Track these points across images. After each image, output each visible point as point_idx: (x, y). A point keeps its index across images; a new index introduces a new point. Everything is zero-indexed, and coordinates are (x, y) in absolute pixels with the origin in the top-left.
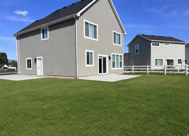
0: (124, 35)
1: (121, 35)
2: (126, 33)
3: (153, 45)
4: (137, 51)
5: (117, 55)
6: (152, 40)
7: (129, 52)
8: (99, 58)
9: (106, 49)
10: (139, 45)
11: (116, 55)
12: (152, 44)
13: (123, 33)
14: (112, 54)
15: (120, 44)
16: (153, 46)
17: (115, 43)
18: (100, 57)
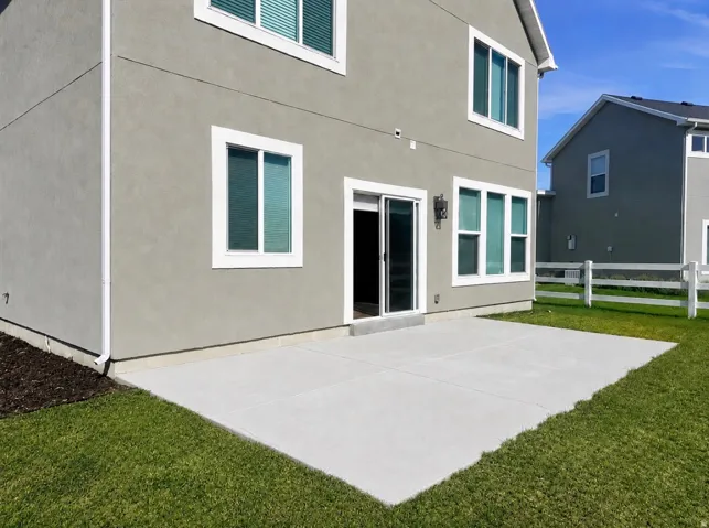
0: (541, 73)
1: (522, 72)
2: (551, 63)
3: (697, 146)
4: (597, 184)
5: (491, 195)
6: (690, 120)
7: (553, 188)
8: (350, 206)
9: (413, 145)
10: (606, 153)
11: (484, 197)
12: (689, 139)
13: (538, 61)
14: (460, 182)
15: (514, 122)
16: (698, 154)
17: (484, 113)
18: (358, 196)
